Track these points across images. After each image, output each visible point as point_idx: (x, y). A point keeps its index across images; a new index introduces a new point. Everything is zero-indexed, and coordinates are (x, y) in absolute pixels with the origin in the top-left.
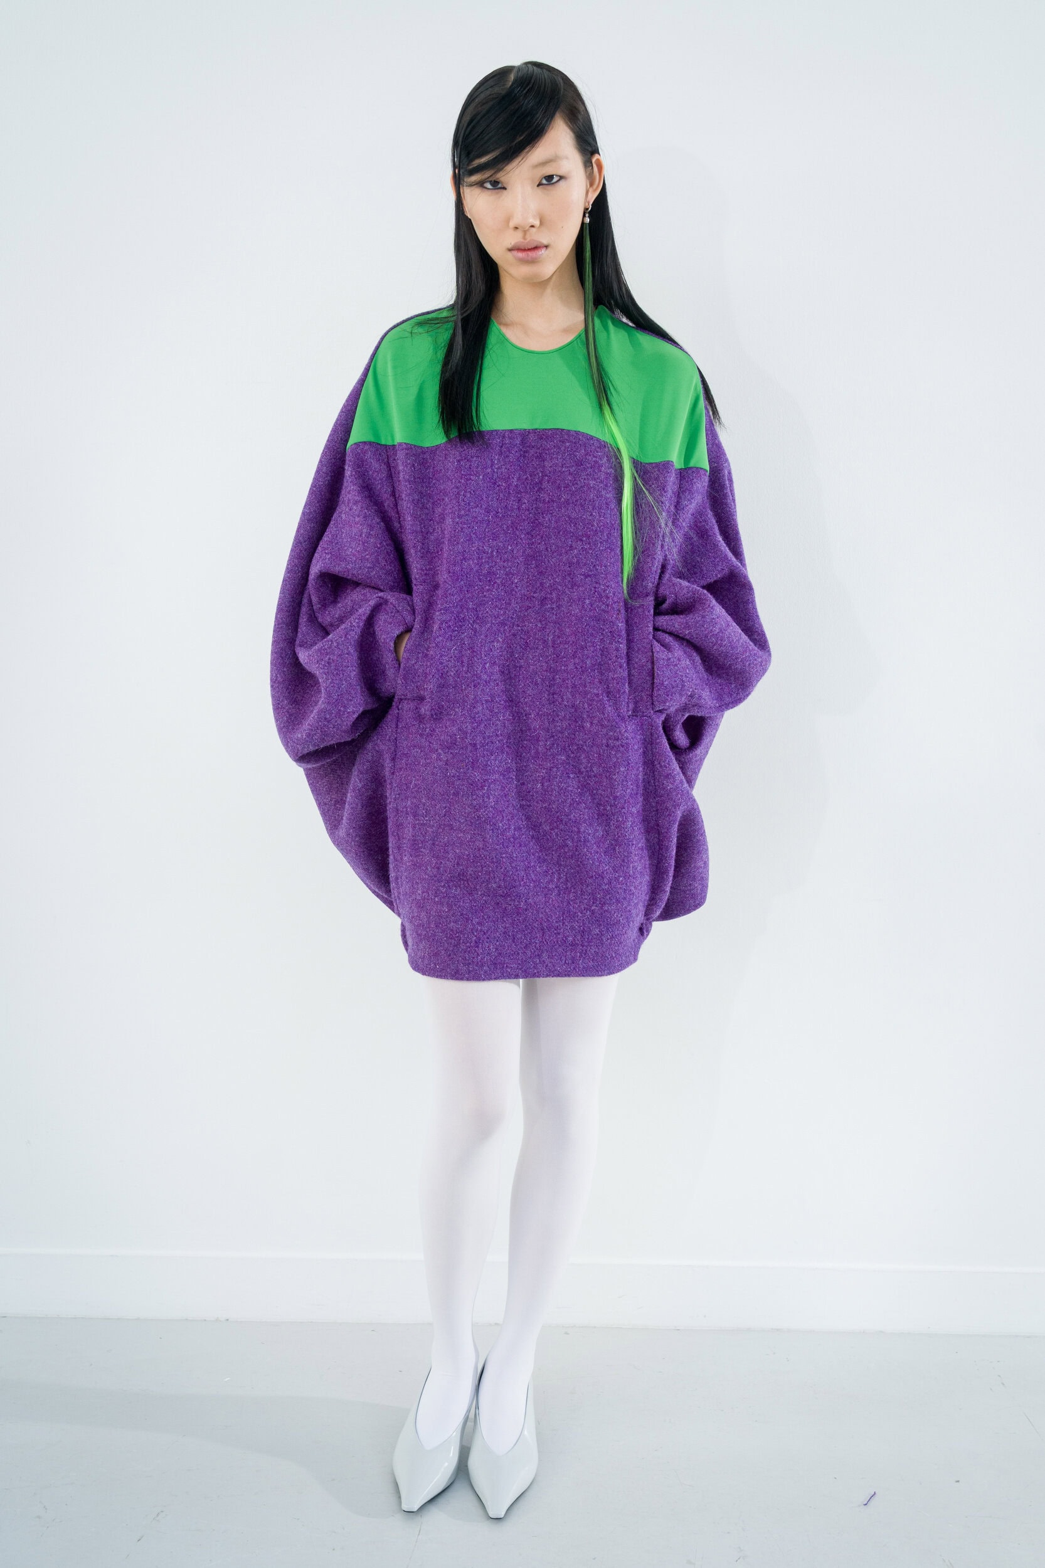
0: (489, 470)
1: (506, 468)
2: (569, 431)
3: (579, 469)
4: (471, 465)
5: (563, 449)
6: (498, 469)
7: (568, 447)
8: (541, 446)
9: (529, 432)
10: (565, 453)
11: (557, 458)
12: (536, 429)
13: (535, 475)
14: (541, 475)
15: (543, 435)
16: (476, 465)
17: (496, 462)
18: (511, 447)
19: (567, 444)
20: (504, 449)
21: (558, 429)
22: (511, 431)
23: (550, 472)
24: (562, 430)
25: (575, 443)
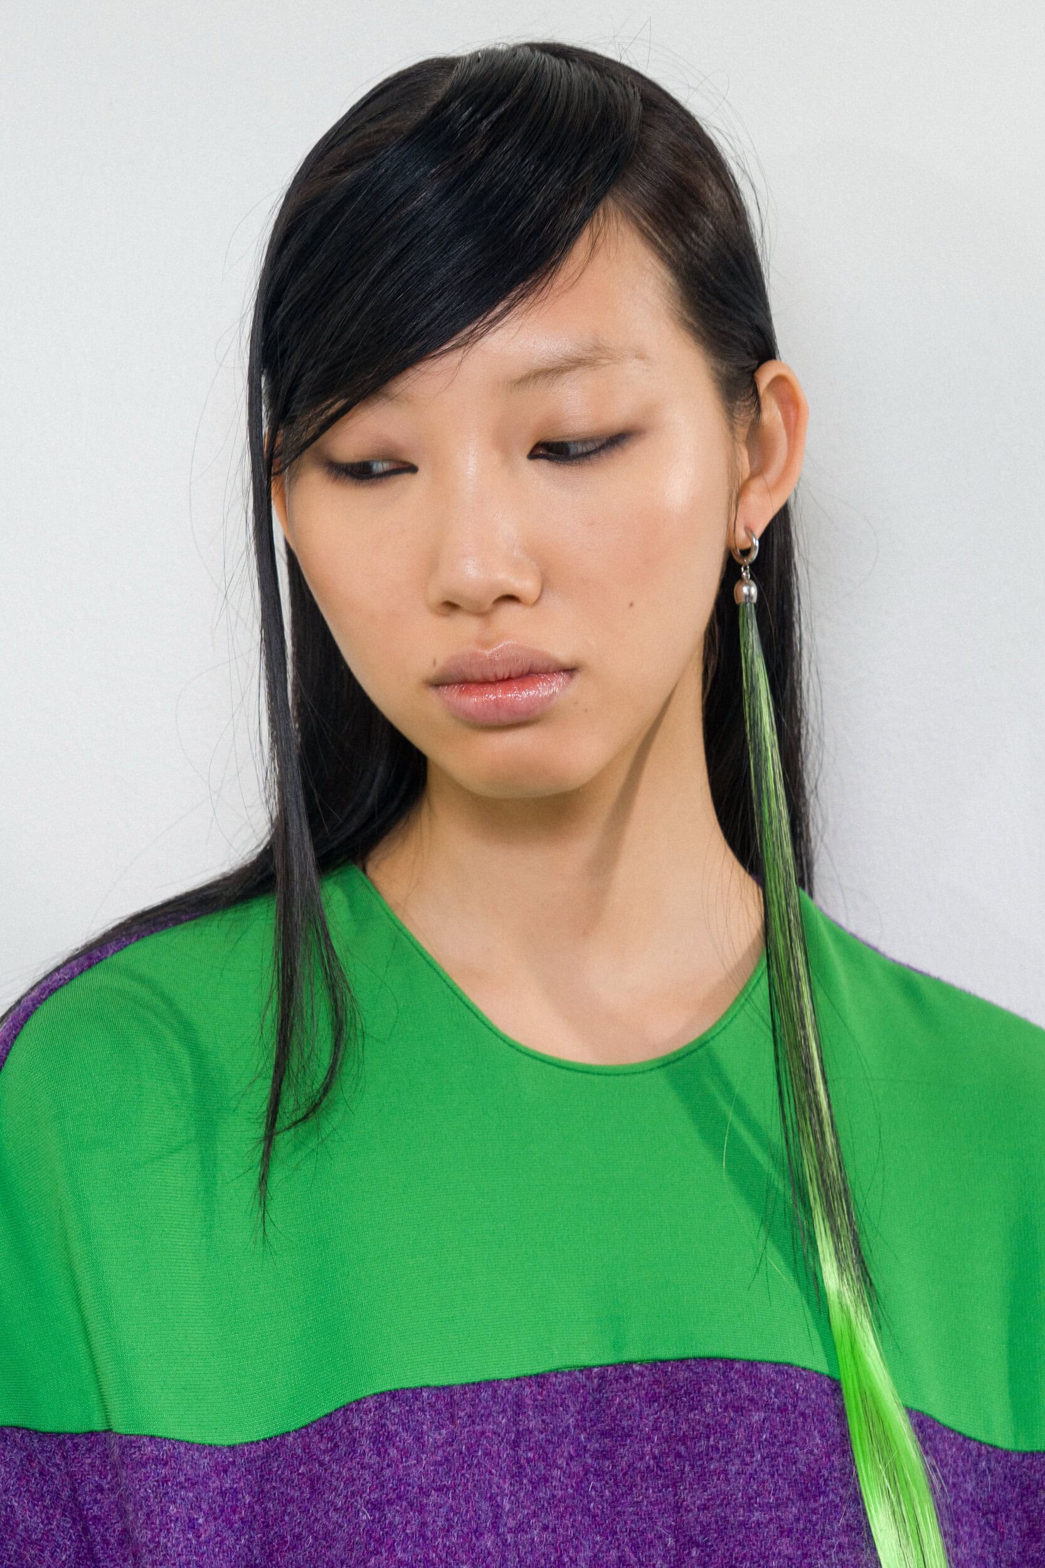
0: (488, 1541)
1: (545, 1528)
2: (752, 1364)
3: (814, 1511)
4: (424, 1524)
5: (740, 1435)
6: (519, 1529)
7: (760, 1432)
8: (656, 1429)
9: (602, 1377)
10: (751, 1453)
11: (725, 1472)
12: (630, 1364)
13: (651, 1544)
14: (670, 1541)
15: (657, 1382)
16: (440, 1522)
17: (507, 1507)
18: (548, 1441)
19: (757, 1417)
20: (524, 1454)
21: (711, 1360)
22: (540, 1380)
23: (704, 1531)
24: (729, 1363)
25: (783, 1410)
